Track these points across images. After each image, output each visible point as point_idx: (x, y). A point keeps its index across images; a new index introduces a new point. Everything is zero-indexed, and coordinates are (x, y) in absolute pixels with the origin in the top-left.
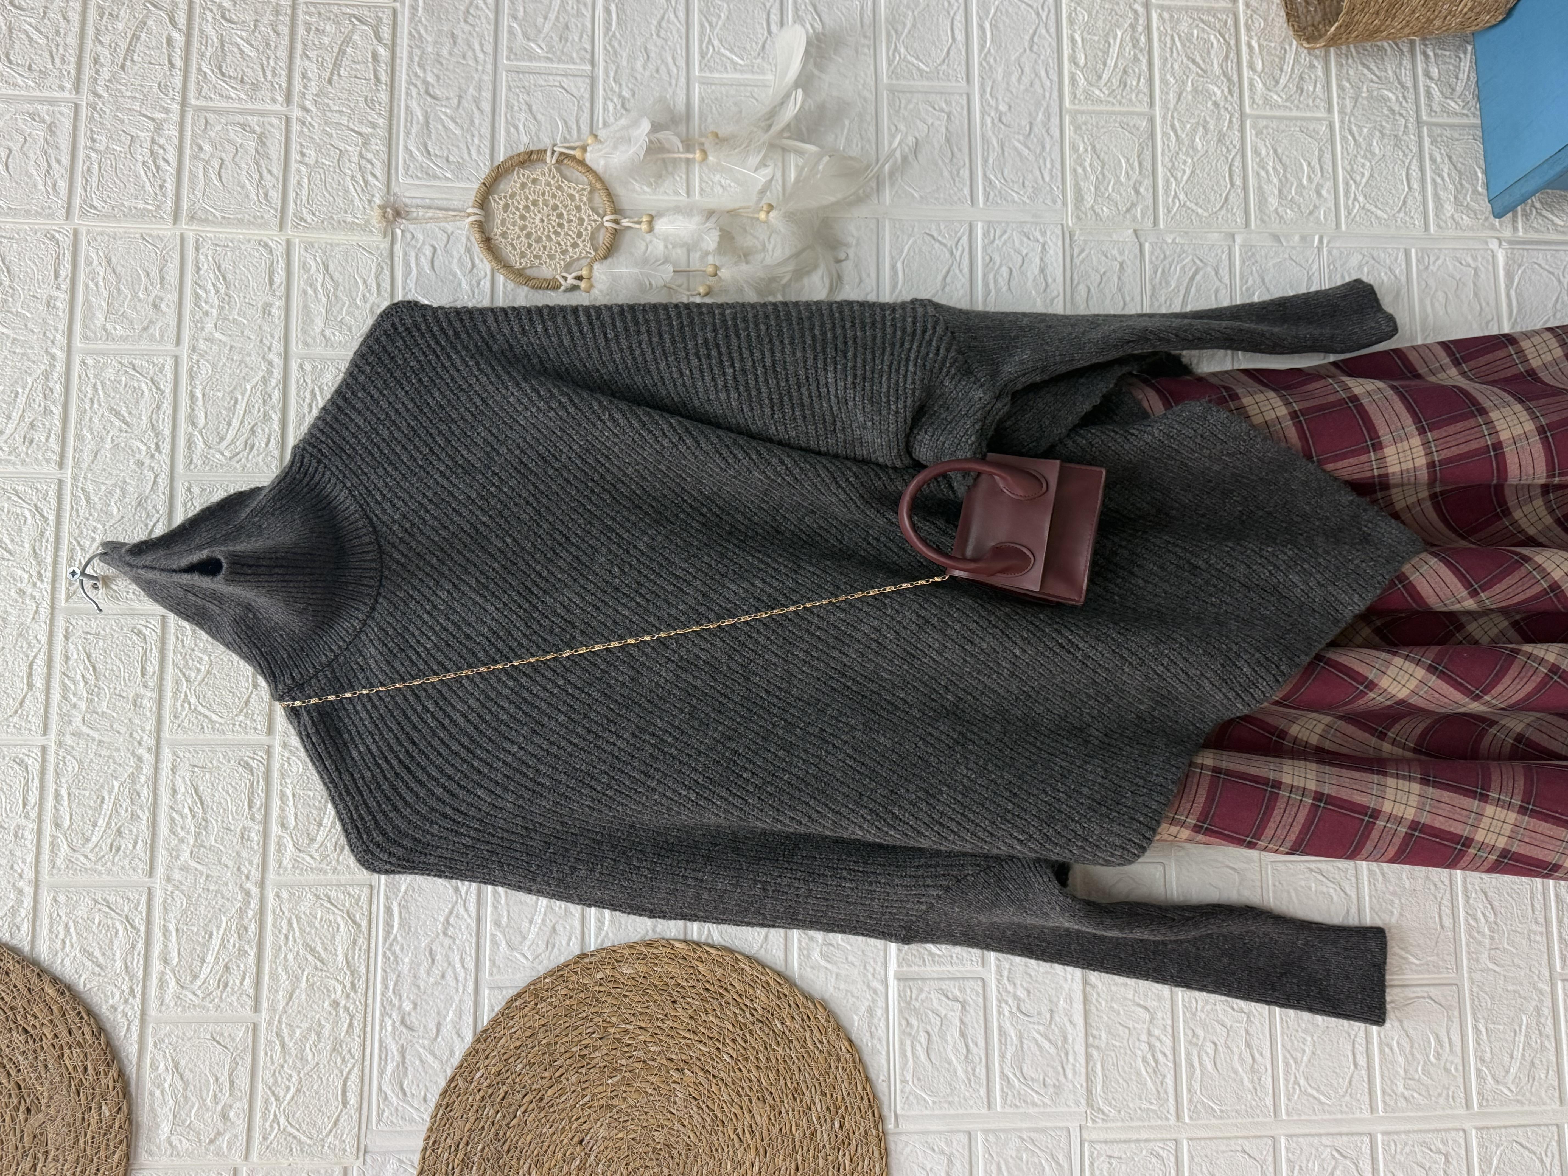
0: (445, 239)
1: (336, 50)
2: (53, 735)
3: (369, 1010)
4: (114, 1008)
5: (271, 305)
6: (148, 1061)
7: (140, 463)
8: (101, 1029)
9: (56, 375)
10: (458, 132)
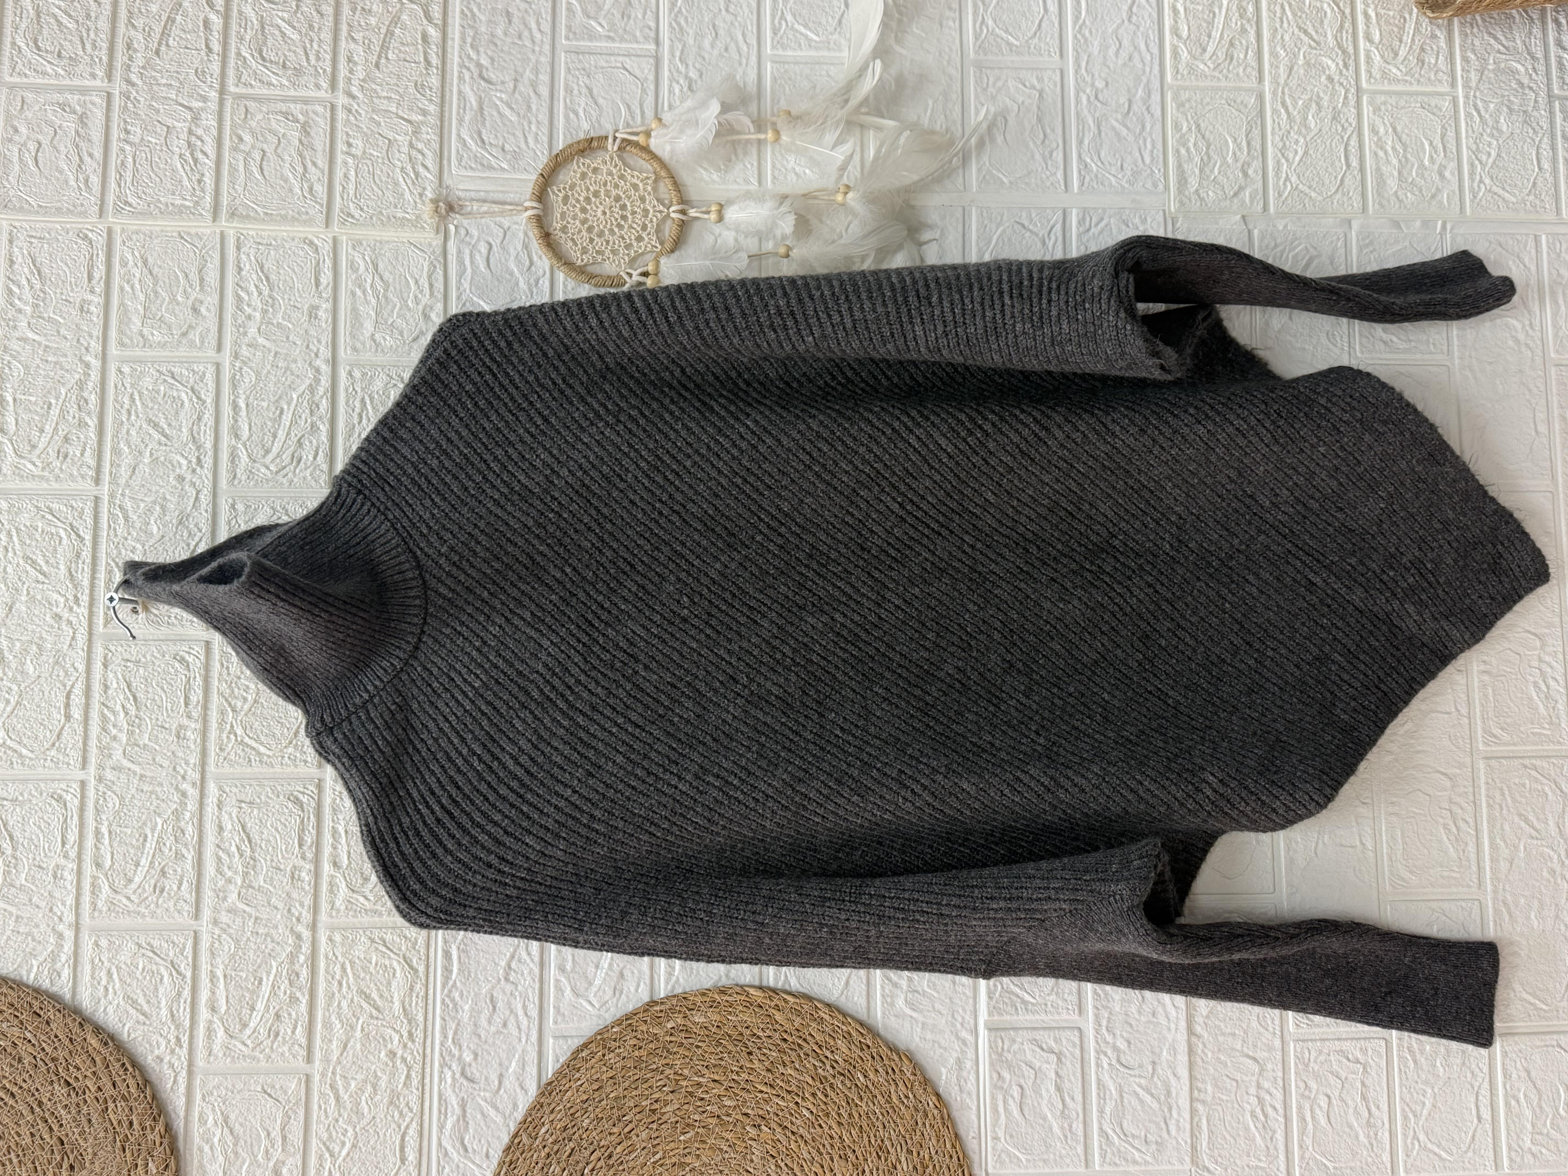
0: (501, 235)
1: (383, 31)
2: (92, 769)
3: (428, 1060)
4: (160, 1059)
5: (317, 308)
6: (197, 1115)
7: (181, 479)
8: (147, 1082)
9: (90, 385)
10: (514, 118)
